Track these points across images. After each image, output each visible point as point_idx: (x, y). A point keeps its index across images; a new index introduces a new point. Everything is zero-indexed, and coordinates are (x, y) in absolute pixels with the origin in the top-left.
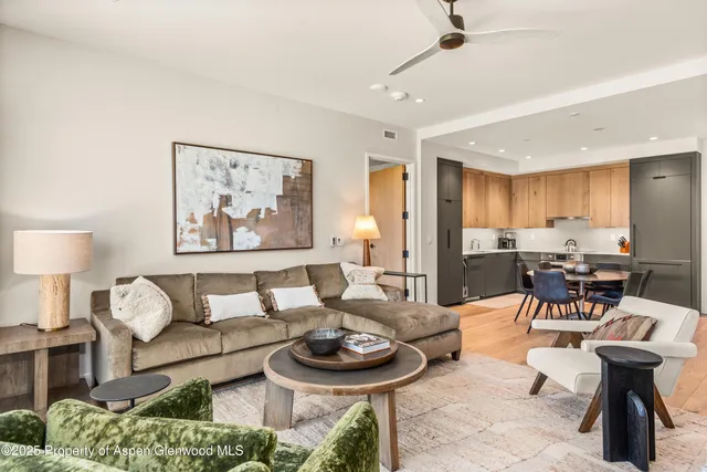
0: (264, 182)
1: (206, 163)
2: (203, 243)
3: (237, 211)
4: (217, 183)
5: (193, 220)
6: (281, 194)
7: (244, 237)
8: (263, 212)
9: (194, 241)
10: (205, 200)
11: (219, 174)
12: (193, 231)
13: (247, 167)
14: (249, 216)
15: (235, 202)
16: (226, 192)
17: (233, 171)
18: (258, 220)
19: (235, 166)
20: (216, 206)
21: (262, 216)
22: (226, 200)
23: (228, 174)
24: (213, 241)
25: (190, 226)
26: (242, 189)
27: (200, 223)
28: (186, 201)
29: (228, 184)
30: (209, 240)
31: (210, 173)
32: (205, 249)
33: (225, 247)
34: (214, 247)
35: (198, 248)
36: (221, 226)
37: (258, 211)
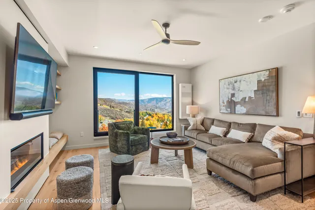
0: (248, 85)
1: (227, 83)
2: (227, 110)
3: (237, 99)
5: (224, 103)
6: (256, 89)
7: (240, 109)
8: (247, 98)
9: (224, 109)
10: (227, 96)
11: (231, 86)
12: (223, 106)
13: (240, 81)
14: (242, 100)
15: (236, 96)
16: (233, 92)
17: (235, 84)
18: (245, 101)
19: (236, 82)
20: (230, 98)
21: (247, 100)
22: (233, 95)
23: (234, 86)
24: (229, 109)
25: (223, 104)
26: (239, 90)
27: (226, 104)
28: (222, 97)
29: (234, 89)
31: (228, 86)
32: (227, 112)
33: (233, 112)
34: (229, 112)
35: (225, 111)
36: (232, 105)
37: (245, 98)
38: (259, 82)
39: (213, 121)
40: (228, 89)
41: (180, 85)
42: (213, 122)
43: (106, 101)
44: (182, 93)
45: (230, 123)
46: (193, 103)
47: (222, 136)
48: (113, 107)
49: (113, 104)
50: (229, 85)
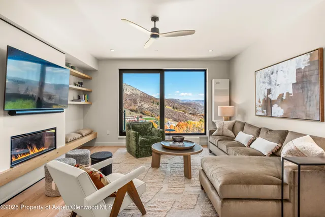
0: (285, 77)
1: (263, 76)
2: (263, 112)
3: (274, 97)
4: (266, 84)
5: (260, 102)
6: (295, 82)
7: (277, 110)
8: (285, 95)
9: (260, 111)
10: (263, 93)
11: (267, 78)
12: (260, 106)
13: (277, 71)
14: (279, 98)
15: (272, 92)
16: (269, 87)
17: (272, 76)
18: (282, 100)
19: (272, 73)
20: (266, 95)
21: (284, 98)
22: (269, 91)
23: (270, 78)
24: (265, 111)
25: (259, 104)
26: (275, 84)
27: (262, 103)
28: (258, 94)
29: (270, 83)
30: (264, 111)
31: (264, 80)
32: (263, 114)
33: (269, 115)
34: (266, 114)
35: (260, 113)
36: (268, 104)
37: (282, 95)
38: (298, 71)
39: (243, 126)
40: (264, 83)
41: (213, 80)
42: (243, 128)
43: (173, 102)
44: (215, 90)
45: (260, 129)
46: (230, 103)
47: (246, 145)
48: (176, 108)
49: (176, 105)
50: (265, 77)
